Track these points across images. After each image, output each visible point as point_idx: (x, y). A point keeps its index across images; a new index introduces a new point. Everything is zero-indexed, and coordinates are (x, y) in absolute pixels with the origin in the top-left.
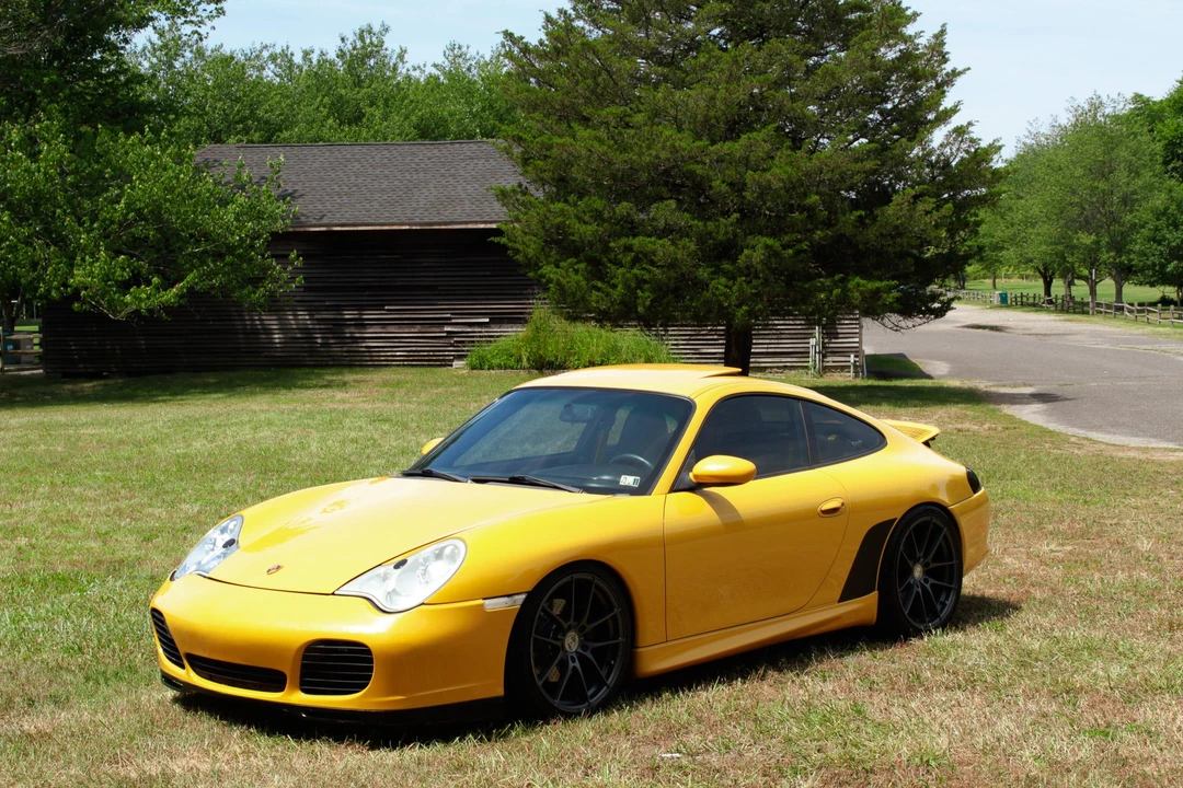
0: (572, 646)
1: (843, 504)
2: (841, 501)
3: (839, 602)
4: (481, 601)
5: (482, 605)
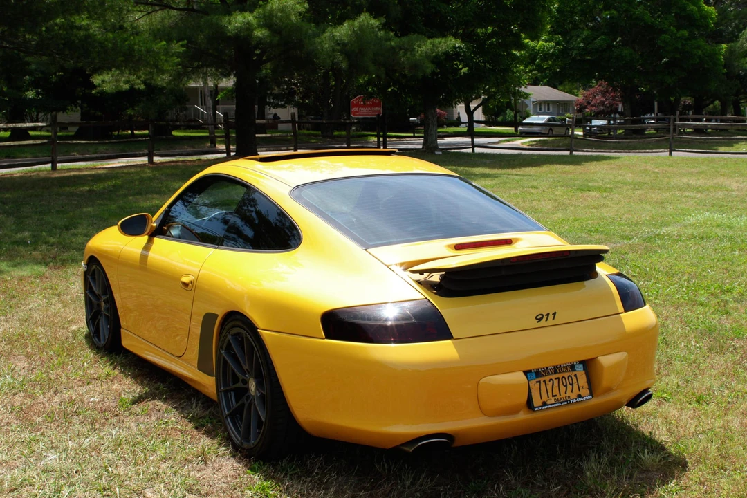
0: (103, 305)
1: (191, 282)
2: (191, 279)
3: (198, 368)
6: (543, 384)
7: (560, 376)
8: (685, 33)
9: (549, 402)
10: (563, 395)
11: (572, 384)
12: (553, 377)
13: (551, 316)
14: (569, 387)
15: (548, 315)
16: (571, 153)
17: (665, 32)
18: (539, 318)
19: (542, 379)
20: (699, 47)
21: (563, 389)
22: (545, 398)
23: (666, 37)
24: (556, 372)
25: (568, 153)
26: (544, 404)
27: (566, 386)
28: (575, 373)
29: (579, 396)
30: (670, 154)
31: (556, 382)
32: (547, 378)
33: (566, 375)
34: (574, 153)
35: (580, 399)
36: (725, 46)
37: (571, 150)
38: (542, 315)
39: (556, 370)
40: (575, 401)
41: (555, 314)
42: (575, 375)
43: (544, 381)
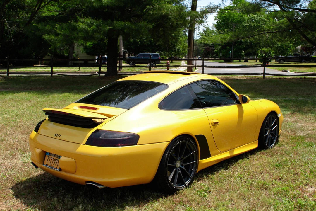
6: (49, 158)
7: (55, 158)
9: (49, 165)
10: (53, 165)
11: (56, 163)
12: (53, 157)
13: (59, 136)
14: (55, 163)
15: (59, 135)
18: (55, 135)
19: (50, 156)
21: (53, 163)
22: (48, 163)
24: (54, 156)
26: (47, 165)
27: (55, 162)
28: (59, 159)
29: (56, 168)
31: (53, 159)
32: (51, 157)
33: (56, 158)
35: (56, 169)
38: (57, 134)
39: (55, 155)
40: (54, 169)
41: (61, 135)
42: (59, 160)
43: (50, 157)
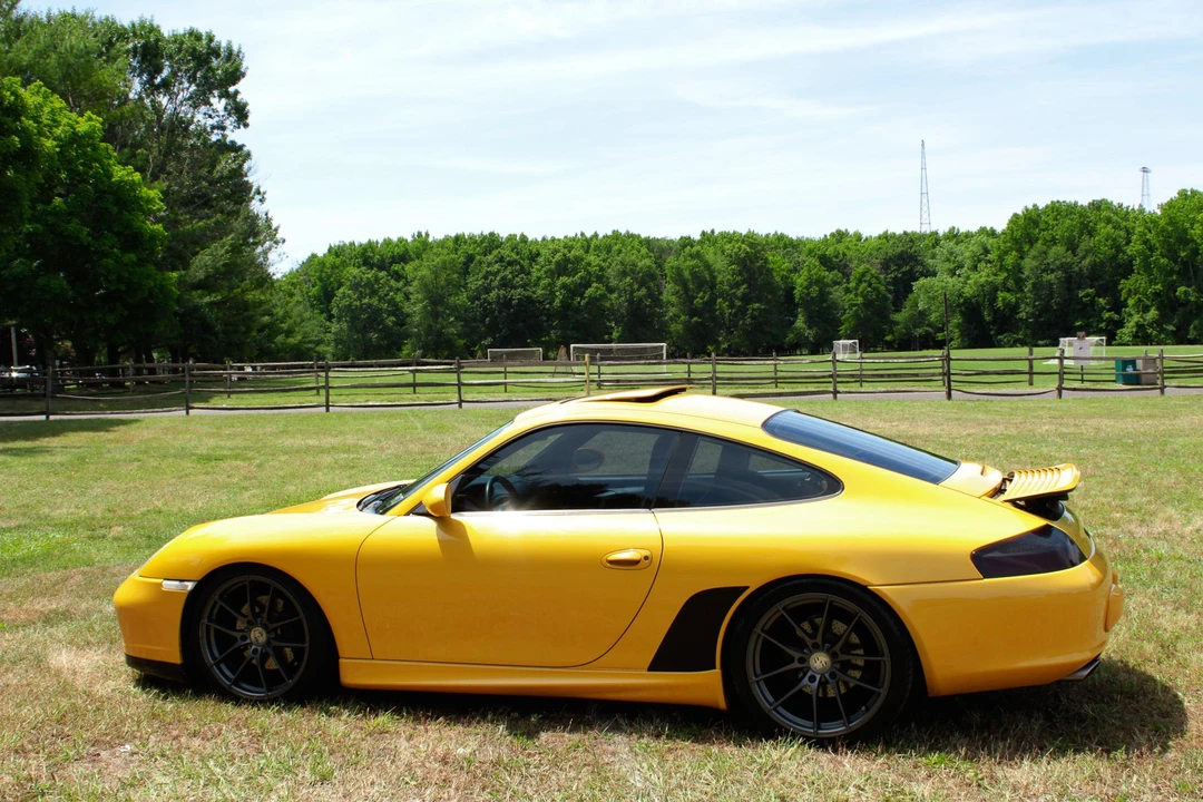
0: (257, 635)
1: (646, 558)
2: (646, 553)
3: (650, 669)
4: (159, 581)
5: (161, 584)
8: (132, 257)
16: (48, 418)
17: (105, 255)
20: (149, 276)
23: (111, 261)
25: (43, 417)
30: (188, 413)
34: (52, 417)
36: (175, 274)
37: (47, 413)
